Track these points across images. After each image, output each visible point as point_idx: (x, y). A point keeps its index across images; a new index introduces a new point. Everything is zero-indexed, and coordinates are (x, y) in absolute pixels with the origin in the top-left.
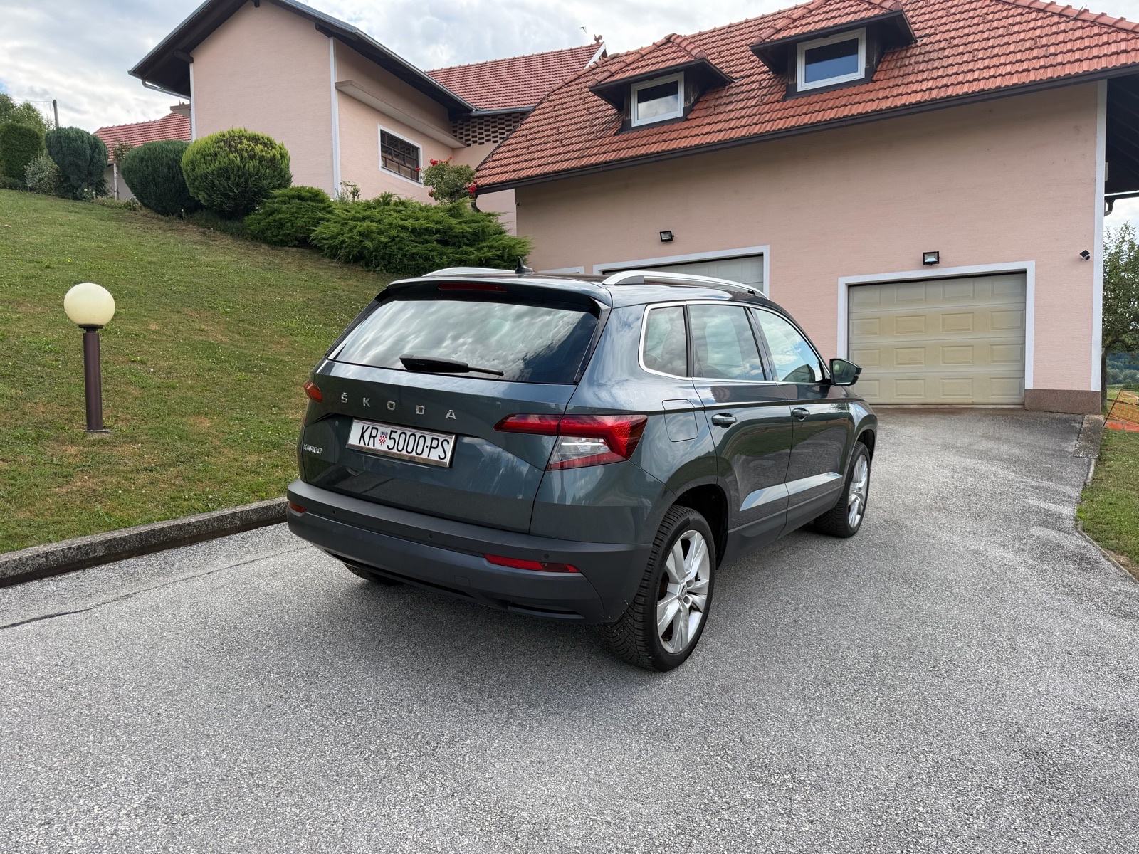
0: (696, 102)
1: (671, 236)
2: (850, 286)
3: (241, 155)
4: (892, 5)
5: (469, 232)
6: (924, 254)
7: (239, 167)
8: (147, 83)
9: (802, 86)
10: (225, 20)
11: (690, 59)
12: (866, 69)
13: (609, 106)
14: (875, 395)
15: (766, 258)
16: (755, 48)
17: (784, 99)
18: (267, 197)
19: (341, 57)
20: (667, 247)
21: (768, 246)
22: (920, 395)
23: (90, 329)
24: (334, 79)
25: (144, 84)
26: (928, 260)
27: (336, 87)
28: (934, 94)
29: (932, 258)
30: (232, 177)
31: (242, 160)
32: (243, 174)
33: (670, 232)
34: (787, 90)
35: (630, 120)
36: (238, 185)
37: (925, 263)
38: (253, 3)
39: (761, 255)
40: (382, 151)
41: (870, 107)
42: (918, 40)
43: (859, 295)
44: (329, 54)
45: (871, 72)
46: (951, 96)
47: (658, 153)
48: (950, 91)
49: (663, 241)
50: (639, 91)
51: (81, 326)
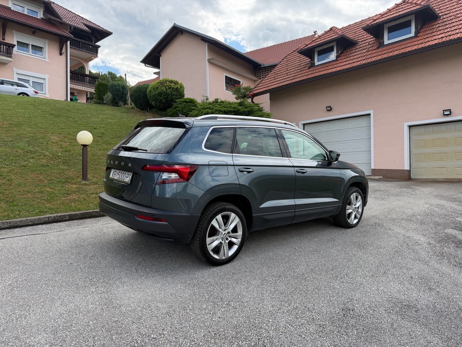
0: (342, 53)
1: (331, 108)
2: (410, 127)
3: (166, 87)
4: (424, 4)
5: (246, 111)
6: (443, 111)
7: (165, 92)
8: (146, 65)
9: (386, 42)
10: (171, 41)
11: (338, 36)
12: (415, 32)
13: (308, 58)
14: (423, 175)
15: (372, 116)
16: (364, 28)
17: (378, 48)
18: (175, 102)
19: (210, 49)
20: (330, 113)
21: (373, 110)
22: (445, 175)
23: (85, 146)
24: (207, 58)
25: (145, 65)
26: (446, 113)
27: (208, 61)
28: (444, 40)
29: (448, 112)
30: (163, 95)
31: (166, 90)
32: (167, 94)
33: (330, 106)
34: (379, 45)
35: (315, 63)
36: (165, 98)
37: (444, 115)
38: (181, 33)
39: (370, 114)
40: (226, 83)
41: (414, 48)
42: (441, 17)
43: (414, 130)
44: (206, 49)
45: (417, 33)
46: (451, 40)
47: (323, 75)
48: (451, 38)
49: (327, 110)
50: (318, 51)
51: (82, 145)
